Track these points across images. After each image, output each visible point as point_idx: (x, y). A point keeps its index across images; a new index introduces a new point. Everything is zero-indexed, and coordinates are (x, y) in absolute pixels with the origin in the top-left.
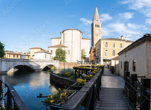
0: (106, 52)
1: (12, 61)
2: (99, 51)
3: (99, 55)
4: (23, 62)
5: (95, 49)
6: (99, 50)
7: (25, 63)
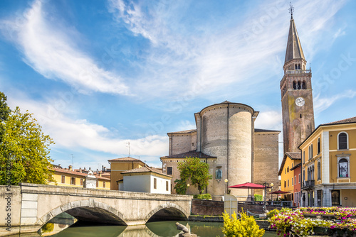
0: (344, 165)
1: (57, 194)
2: (316, 164)
3: (316, 178)
4: (91, 199)
5: (300, 160)
6: (316, 162)
7: (96, 200)
